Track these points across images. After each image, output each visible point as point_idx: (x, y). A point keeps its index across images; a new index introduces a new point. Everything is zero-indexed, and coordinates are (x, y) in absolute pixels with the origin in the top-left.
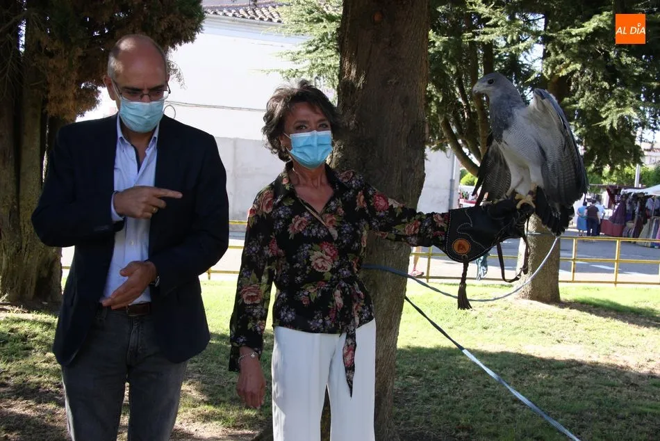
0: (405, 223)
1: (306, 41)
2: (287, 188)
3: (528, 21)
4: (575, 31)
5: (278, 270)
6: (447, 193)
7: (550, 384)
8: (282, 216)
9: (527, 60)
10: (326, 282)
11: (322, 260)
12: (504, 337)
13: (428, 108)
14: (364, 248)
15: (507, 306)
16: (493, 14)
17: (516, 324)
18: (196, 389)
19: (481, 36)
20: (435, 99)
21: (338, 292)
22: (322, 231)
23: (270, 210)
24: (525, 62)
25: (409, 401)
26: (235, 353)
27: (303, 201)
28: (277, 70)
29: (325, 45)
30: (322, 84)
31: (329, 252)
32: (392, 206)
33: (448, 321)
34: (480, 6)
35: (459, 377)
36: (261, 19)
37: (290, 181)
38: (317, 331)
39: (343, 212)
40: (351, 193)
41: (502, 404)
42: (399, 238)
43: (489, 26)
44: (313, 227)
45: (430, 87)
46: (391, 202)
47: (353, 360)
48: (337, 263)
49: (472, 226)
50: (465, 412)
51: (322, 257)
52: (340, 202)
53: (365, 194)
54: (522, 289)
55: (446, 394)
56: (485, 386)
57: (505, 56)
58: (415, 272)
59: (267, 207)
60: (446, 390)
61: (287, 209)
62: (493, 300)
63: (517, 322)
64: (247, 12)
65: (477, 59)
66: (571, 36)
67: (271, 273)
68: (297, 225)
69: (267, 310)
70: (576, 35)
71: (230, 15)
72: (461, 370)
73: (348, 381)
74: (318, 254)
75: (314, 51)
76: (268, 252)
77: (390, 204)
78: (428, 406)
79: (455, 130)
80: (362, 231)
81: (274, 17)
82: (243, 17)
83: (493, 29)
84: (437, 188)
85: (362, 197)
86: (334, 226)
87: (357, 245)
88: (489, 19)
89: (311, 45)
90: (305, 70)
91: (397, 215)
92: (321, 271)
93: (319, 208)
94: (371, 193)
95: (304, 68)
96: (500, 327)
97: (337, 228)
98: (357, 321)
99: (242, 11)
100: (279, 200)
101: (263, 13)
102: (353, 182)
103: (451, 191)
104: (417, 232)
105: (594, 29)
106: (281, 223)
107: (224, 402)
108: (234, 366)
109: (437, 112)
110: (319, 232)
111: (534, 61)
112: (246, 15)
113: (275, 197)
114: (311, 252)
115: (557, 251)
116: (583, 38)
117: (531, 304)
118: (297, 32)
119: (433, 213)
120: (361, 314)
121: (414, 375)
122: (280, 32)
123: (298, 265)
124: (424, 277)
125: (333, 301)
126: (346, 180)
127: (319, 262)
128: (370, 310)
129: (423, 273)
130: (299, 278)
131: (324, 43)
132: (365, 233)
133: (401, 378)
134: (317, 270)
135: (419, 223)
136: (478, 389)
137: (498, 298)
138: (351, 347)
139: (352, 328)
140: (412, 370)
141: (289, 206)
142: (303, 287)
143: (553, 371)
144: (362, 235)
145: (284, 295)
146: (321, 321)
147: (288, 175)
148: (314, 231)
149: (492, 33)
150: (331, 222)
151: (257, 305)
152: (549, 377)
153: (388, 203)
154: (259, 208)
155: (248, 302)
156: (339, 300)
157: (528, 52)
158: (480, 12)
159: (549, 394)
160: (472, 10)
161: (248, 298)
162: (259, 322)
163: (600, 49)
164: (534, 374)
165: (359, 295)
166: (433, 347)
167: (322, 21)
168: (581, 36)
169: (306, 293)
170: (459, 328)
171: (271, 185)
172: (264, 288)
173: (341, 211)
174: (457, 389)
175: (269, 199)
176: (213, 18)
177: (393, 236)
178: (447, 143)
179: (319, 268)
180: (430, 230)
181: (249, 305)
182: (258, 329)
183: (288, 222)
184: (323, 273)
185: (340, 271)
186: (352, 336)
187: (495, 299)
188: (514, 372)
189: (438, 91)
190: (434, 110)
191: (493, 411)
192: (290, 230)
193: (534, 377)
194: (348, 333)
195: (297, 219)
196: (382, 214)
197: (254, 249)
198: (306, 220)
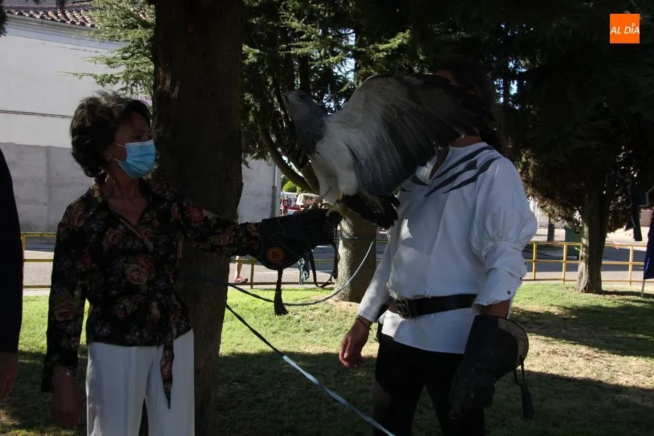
0: (220, 233)
1: (121, 47)
2: (100, 200)
3: (340, 36)
4: (382, 47)
5: (91, 284)
6: (269, 200)
7: (369, 382)
8: (95, 229)
9: (341, 71)
10: (142, 294)
11: (138, 272)
12: (326, 339)
13: (246, 117)
14: (180, 259)
15: (328, 308)
16: (306, 28)
17: (336, 325)
18: (6, 414)
19: (297, 50)
20: (253, 109)
21: (155, 304)
22: (137, 244)
23: (82, 223)
24: (339, 74)
25: (235, 407)
26: (48, 372)
27: (116, 213)
28: (91, 75)
29: (141, 52)
30: (139, 91)
31: (145, 264)
32: (206, 217)
33: (272, 326)
34: (292, 21)
35: (282, 380)
36: (73, 23)
37: (102, 194)
38: (134, 344)
39: (158, 223)
40: (165, 205)
41: (324, 404)
42: (214, 248)
43: (303, 40)
44: (128, 240)
45: (248, 96)
46: (206, 213)
47: (170, 371)
48: (153, 275)
49: (284, 234)
50: (289, 414)
51: (137, 270)
52: (155, 213)
53: (180, 205)
54: (342, 292)
55: (270, 398)
56: (308, 388)
57: (320, 67)
58: (239, 279)
59: (79, 220)
60: (271, 394)
61: (101, 222)
62: (314, 304)
63: (338, 324)
64: (56, 15)
65: (294, 70)
66: (379, 51)
67: (84, 288)
68: (111, 238)
69: (81, 326)
70: (383, 50)
71: (38, 17)
72: (284, 374)
73: (166, 393)
74: (134, 266)
75: (130, 57)
76: (79, 266)
77: (204, 216)
78: (253, 412)
79: (274, 139)
80: (177, 243)
81: (86, 21)
82: (53, 20)
83: (307, 43)
84: (259, 195)
85: (177, 209)
86: (149, 238)
87: (173, 256)
88: (302, 33)
89: (126, 52)
90: (121, 76)
91: (212, 226)
92: (136, 283)
93: (134, 220)
94: (185, 204)
95: (118, 74)
96: (322, 329)
97: (153, 240)
98: (175, 332)
99: (50, 13)
100: (91, 213)
101: (74, 16)
102: (167, 194)
103: (274, 197)
104: (232, 241)
105: (398, 45)
106: (94, 236)
107: (38, 424)
108: (47, 386)
109: (255, 121)
110: (134, 245)
111: (348, 73)
112: (55, 18)
113: (87, 210)
114: (126, 265)
115: (373, 253)
116: (389, 54)
117: (351, 305)
118: (112, 37)
119: (247, 223)
120: (178, 325)
121: (239, 381)
122: (93, 37)
123: (113, 278)
124: (248, 284)
125: (150, 313)
126: (159, 192)
127: (135, 275)
128: (188, 320)
129: (247, 280)
130: (114, 292)
131: (140, 50)
132: (180, 244)
133: (226, 385)
134: (133, 283)
135: (234, 233)
136: (301, 391)
137: (319, 302)
138: (169, 358)
139: (170, 339)
140: (237, 377)
141: (103, 220)
142: (117, 301)
143: (371, 369)
144: (177, 246)
145: (98, 310)
146: (137, 334)
147: (100, 187)
148: (129, 244)
149: (307, 46)
150: (145, 233)
151: (70, 321)
152: (368, 374)
153: (202, 214)
154: (69, 222)
155: (60, 319)
156: (156, 312)
157: (342, 64)
158: (293, 27)
159: (367, 391)
160: (286, 24)
161: (60, 315)
162: (73, 338)
163: (405, 64)
164: (353, 373)
165: (176, 306)
166: (257, 352)
167: (137, 27)
168: (387, 52)
169: (122, 306)
170: (282, 332)
171: (82, 198)
172: (77, 304)
173: (156, 223)
174: (281, 392)
175: (80, 213)
176: (18, 19)
177: (208, 246)
178: (266, 151)
179: (135, 281)
180: (245, 240)
181: (61, 322)
182: (73, 346)
183: (101, 235)
184: (139, 285)
185: (157, 283)
186: (169, 348)
187: (316, 302)
188: (335, 372)
189: (256, 101)
190: (251, 119)
191: (315, 411)
192: (104, 244)
193: (354, 375)
194: (165, 344)
195: (111, 232)
196: (197, 225)
197: (65, 264)
198: (121, 233)
